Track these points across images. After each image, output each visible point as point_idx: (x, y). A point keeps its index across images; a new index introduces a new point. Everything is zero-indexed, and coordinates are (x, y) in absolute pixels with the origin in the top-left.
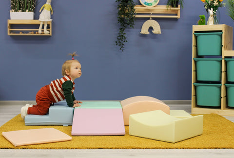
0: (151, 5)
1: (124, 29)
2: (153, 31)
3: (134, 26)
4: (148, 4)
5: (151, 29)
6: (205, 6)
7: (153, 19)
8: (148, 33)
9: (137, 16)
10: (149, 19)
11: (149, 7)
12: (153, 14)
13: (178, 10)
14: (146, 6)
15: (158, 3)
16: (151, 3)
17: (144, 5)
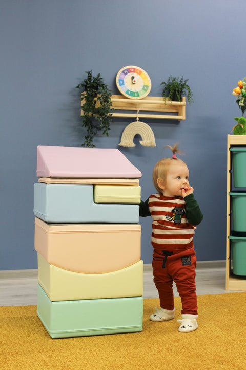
0: (138, 95)
1: (91, 138)
2: (141, 142)
3: (108, 131)
4: (132, 94)
5: (137, 138)
6: (238, 101)
7: (141, 120)
8: (133, 145)
9: (115, 115)
10: (134, 119)
11: (134, 100)
12: (141, 112)
13: (181, 106)
14: (129, 97)
15: (148, 92)
16: (137, 93)
17: (126, 95)
